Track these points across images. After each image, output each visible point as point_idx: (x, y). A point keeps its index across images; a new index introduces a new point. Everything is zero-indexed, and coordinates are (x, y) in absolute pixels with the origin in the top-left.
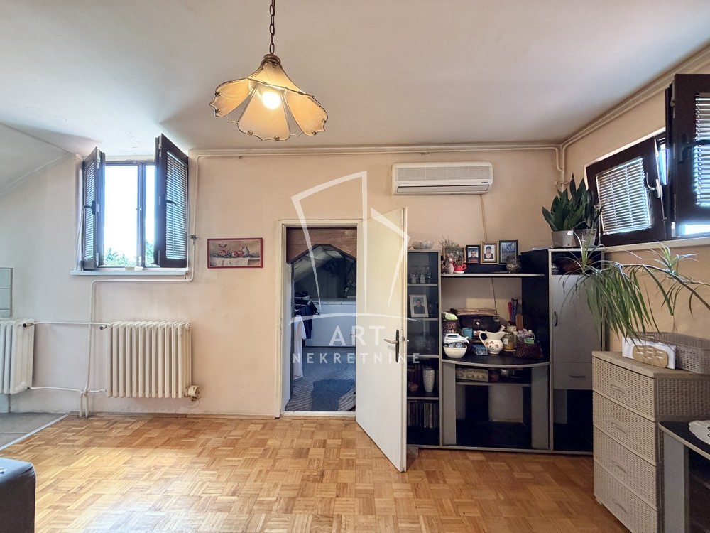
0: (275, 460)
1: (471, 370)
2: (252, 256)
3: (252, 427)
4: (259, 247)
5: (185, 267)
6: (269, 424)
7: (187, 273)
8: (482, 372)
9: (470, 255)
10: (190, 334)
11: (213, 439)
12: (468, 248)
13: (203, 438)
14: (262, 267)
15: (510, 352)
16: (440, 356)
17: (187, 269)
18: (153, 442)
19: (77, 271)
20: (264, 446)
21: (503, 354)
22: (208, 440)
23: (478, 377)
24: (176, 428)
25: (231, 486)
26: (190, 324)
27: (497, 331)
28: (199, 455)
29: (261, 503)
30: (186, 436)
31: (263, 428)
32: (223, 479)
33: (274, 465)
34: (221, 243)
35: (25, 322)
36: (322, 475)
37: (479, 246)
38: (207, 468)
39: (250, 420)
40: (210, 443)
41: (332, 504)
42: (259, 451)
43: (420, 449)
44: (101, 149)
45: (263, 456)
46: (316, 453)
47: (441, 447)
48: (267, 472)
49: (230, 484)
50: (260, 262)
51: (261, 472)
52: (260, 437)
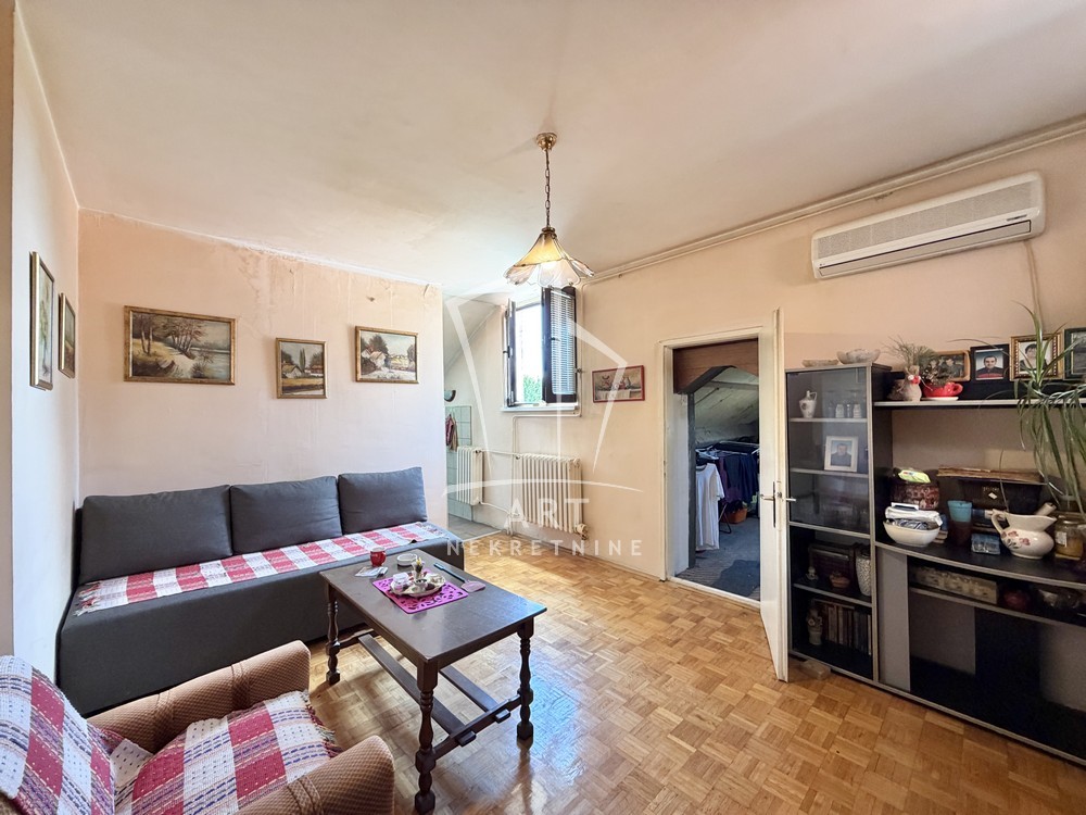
0: (637, 613)
1: (954, 574)
2: (633, 388)
3: (632, 581)
4: (640, 376)
5: (575, 401)
6: (649, 584)
7: (576, 408)
8: (981, 584)
9: (980, 365)
10: (579, 469)
11: (592, 579)
12: (974, 353)
13: (584, 574)
14: (643, 399)
15: (1072, 561)
16: (872, 536)
17: (576, 404)
18: (547, 566)
19: (505, 408)
20: (633, 598)
21: (1048, 560)
22: (587, 578)
23: (971, 591)
24: (567, 560)
25: (588, 615)
26: (579, 460)
27: (1033, 512)
28: (574, 586)
29: (605, 636)
30: (572, 569)
31: (642, 585)
32: (585, 608)
33: (633, 616)
34: (603, 374)
35: (477, 449)
36: (676, 642)
37: (1006, 347)
38: (576, 597)
39: (634, 575)
40: (588, 581)
41: (669, 666)
42: (629, 601)
43: (832, 671)
44: (512, 300)
45: (627, 606)
46: (685, 624)
47: (875, 682)
48: (624, 618)
49: (587, 614)
50: (641, 394)
51: (617, 616)
52: (632, 590)
